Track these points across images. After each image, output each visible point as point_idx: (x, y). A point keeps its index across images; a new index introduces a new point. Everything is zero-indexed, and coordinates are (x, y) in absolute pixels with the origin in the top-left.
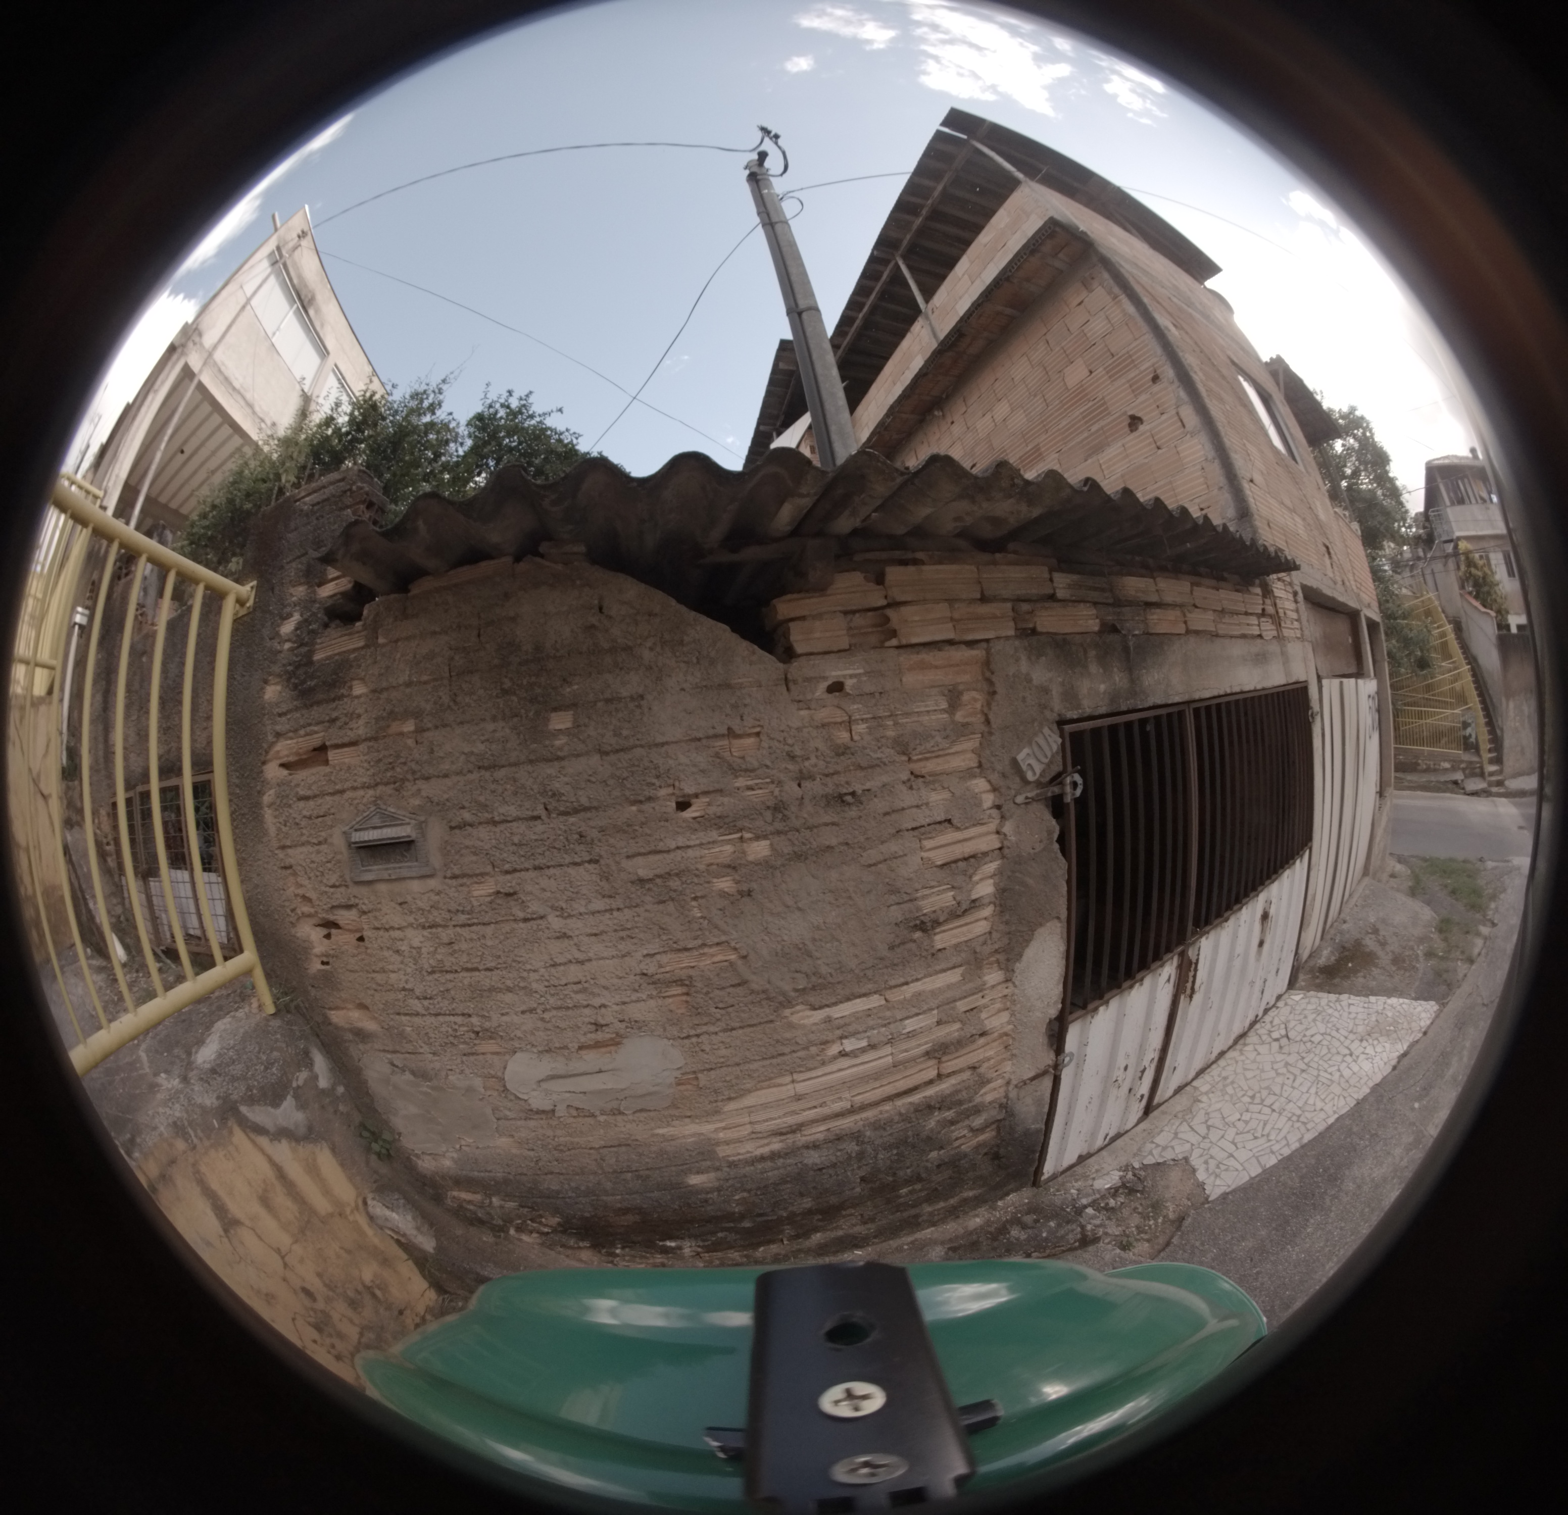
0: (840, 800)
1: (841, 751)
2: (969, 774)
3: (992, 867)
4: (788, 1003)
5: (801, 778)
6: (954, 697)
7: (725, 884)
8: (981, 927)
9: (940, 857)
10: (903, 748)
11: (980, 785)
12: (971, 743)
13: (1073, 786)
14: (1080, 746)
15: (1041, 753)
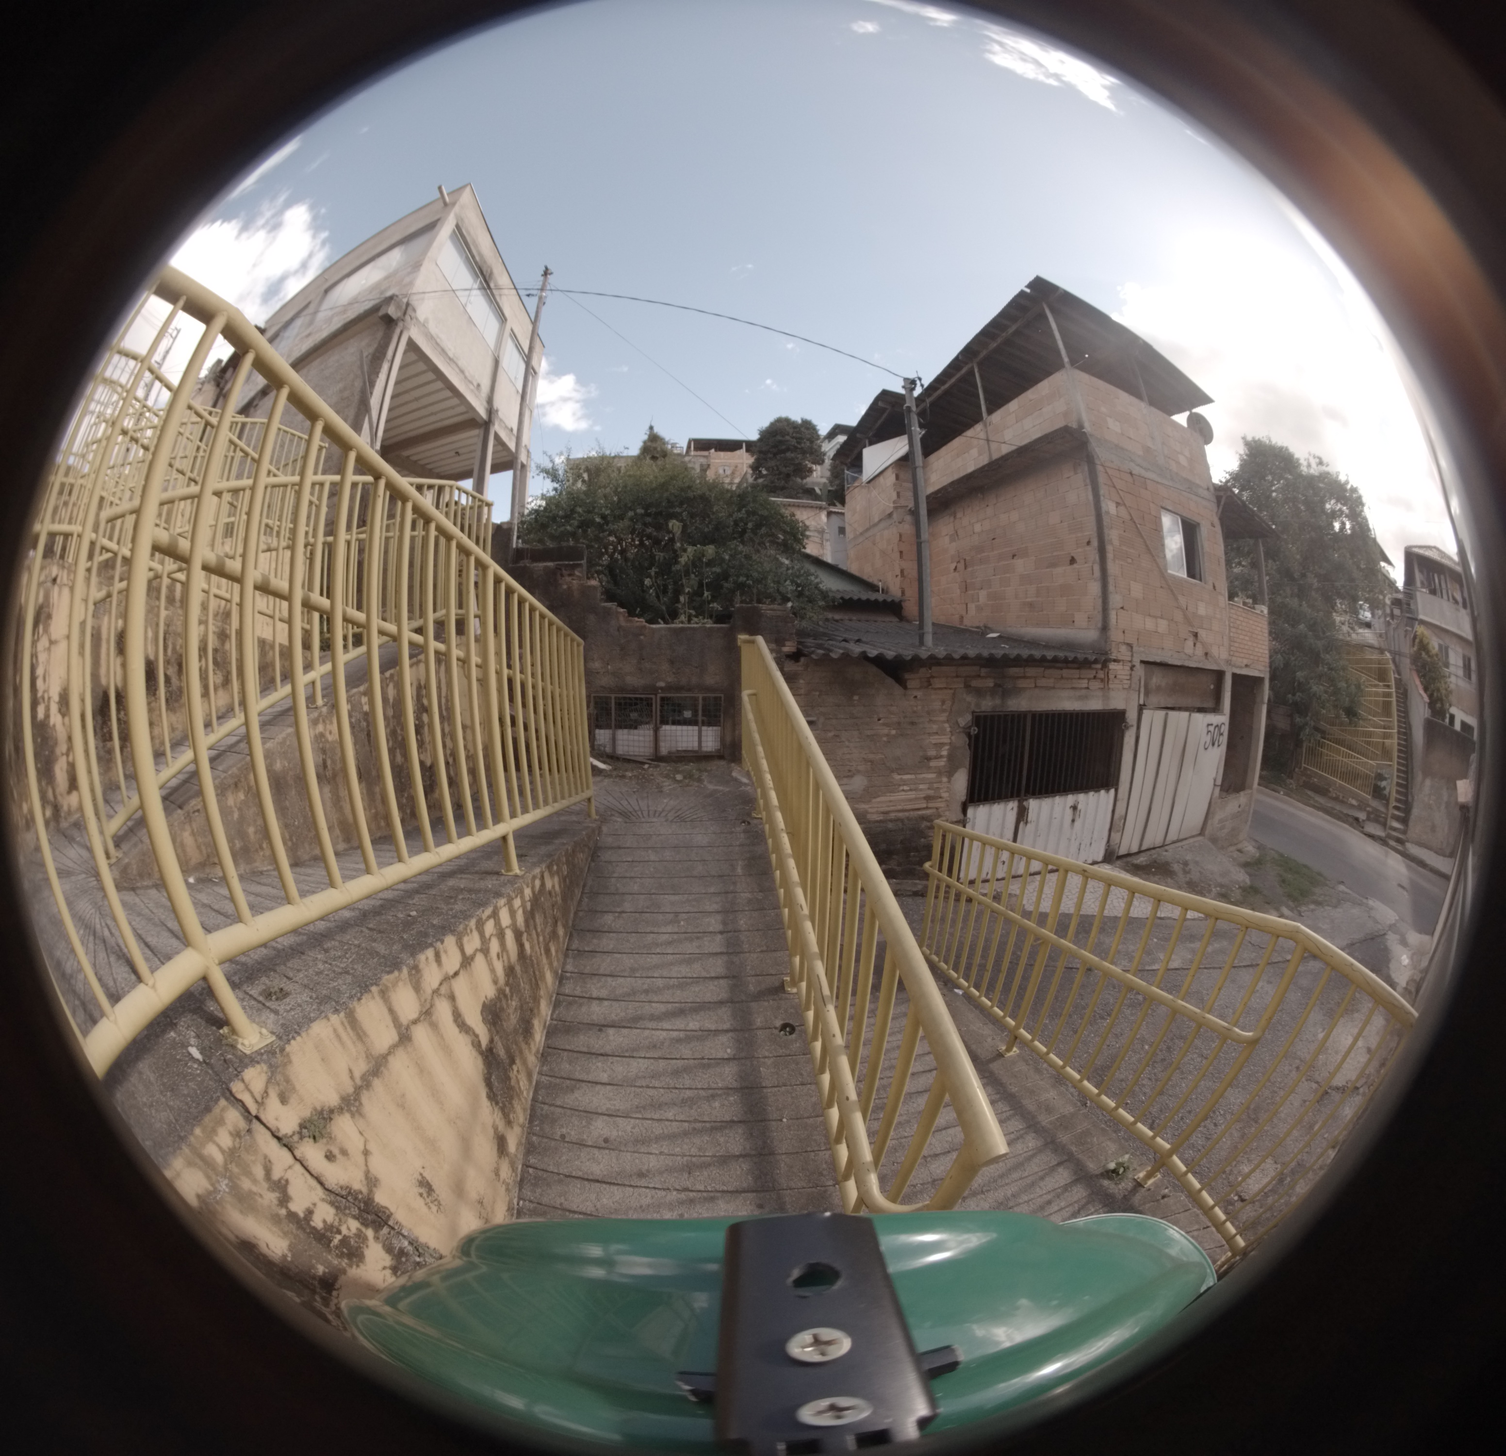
0: (913, 723)
1: (915, 712)
2: (944, 722)
3: (947, 747)
4: (893, 771)
5: (905, 717)
6: (943, 702)
7: (885, 739)
8: (942, 764)
9: (934, 742)
10: (928, 713)
11: (947, 725)
12: (946, 714)
13: (974, 731)
14: (979, 720)
15: (965, 720)
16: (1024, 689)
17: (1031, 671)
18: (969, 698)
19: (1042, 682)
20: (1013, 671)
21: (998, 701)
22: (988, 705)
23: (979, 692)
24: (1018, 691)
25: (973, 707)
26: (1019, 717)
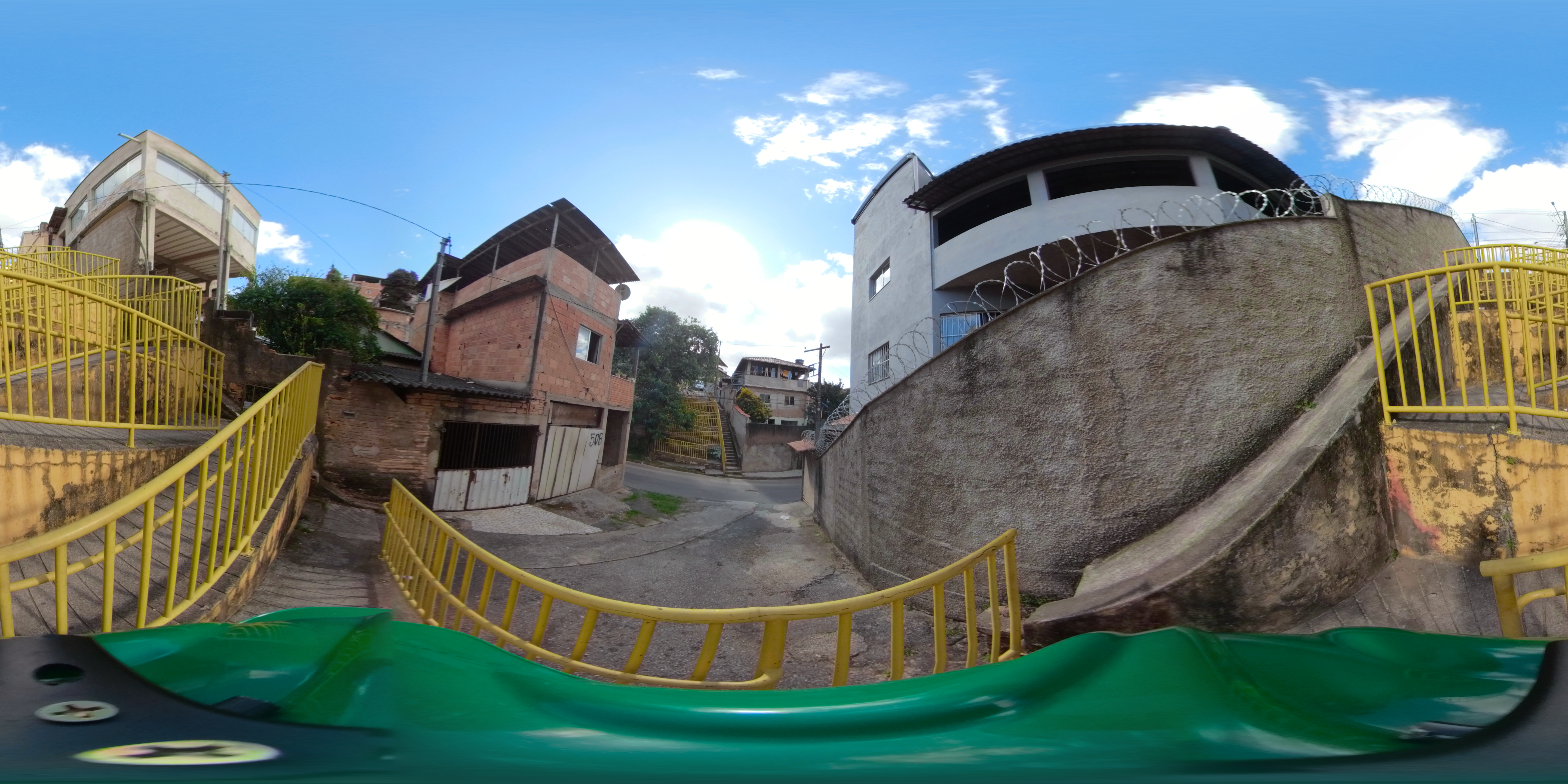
1: (411, 416)
2: (426, 423)
3: (427, 438)
5: (405, 418)
6: (426, 413)
8: (424, 446)
9: (420, 434)
10: (418, 417)
11: (428, 426)
12: (428, 419)
13: (444, 430)
14: (447, 424)
15: (439, 424)
16: (477, 410)
17: (481, 401)
18: (443, 412)
19: (487, 408)
20: (470, 400)
21: (460, 416)
22: (453, 417)
23: (449, 410)
24: (471, 411)
25: (444, 417)
26: (474, 425)
